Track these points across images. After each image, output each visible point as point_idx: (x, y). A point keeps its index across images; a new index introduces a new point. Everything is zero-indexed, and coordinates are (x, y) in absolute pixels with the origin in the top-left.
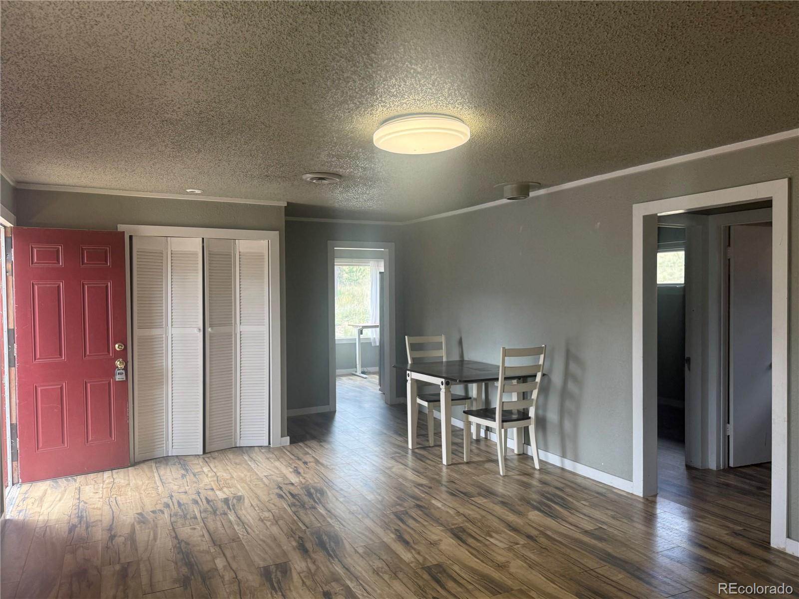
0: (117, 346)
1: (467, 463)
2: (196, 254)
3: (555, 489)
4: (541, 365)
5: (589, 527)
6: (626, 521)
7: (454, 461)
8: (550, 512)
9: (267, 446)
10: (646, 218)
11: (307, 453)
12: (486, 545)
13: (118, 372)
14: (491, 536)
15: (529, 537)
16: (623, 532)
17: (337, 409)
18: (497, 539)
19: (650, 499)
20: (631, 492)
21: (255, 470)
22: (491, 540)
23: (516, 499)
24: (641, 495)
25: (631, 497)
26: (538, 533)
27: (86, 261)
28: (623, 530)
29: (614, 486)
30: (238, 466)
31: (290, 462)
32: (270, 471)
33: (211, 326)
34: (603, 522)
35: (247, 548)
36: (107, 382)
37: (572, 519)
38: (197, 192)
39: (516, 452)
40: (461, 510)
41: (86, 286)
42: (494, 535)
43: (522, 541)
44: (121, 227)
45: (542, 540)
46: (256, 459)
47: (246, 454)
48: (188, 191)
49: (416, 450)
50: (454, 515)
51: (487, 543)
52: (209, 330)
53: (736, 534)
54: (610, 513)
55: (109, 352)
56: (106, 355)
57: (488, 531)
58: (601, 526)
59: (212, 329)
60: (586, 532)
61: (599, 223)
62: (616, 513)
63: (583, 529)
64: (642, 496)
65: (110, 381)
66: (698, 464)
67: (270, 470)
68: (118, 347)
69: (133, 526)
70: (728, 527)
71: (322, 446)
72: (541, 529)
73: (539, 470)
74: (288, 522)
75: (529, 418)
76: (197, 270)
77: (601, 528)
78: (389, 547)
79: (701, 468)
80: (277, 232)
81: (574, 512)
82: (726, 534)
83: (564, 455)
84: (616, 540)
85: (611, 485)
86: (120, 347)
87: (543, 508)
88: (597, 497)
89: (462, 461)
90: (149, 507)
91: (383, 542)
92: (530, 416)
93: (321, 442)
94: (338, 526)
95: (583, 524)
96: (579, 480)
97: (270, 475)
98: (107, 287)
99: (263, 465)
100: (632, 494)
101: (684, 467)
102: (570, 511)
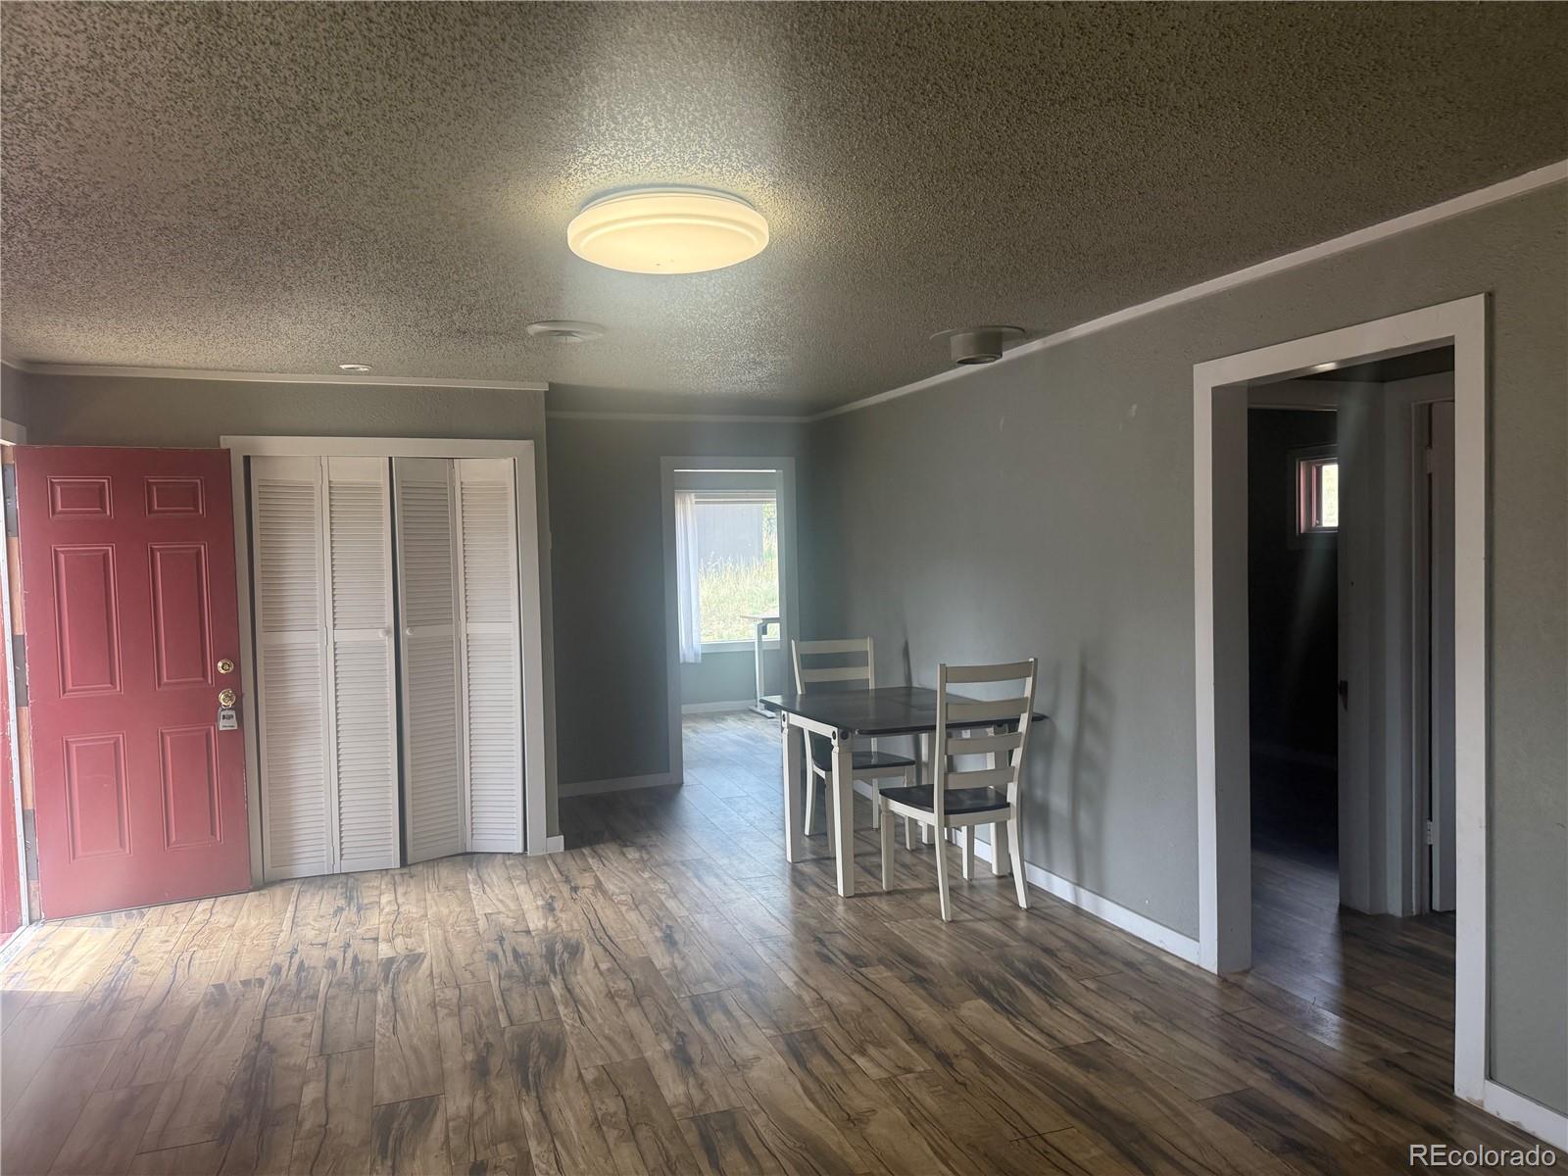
0: (220, 664)
1: (889, 893)
2: (377, 488)
3: (1040, 952)
4: (1027, 698)
5: (1075, 1037)
6: (1160, 1029)
7: (864, 889)
8: (1009, 1002)
9: (519, 854)
10: (1219, 393)
11: (589, 869)
12: (844, 1072)
13: (223, 713)
14: (863, 1053)
15: (943, 1058)
16: (1143, 1051)
17: (685, 781)
18: (872, 1060)
19: (1232, 979)
20: (1196, 963)
21: (475, 903)
22: (861, 1061)
23: (951, 973)
24: (1215, 970)
25: (1191, 973)
26: (964, 1048)
27: (156, 507)
28: (1144, 1048)
29: (1166, 949)
30: (448, 893)
31: (548, 887)
32: (500, 905)
33: (411, 625)
34: (1111, 1029)
35: (378, 1062)
36: (204, 733)
37: (1050, 1020)
38: (362, 369)
39: (995, 871)
40: (828, 995)
41: (158, 554)
42: (872, 1050)
43: (922, 1064)
44: (226, 441)
45: (966, 1065)
46: (489, 880)
47: (475, 870)
48: (343, 367)
49: (800, 866)
50: (809, 1005)
51: (848, 1066)
52: (406, 633)
53: (1389, 1064)
54: (1134, 1007)
55: (205, 676)
56: (200, 682)
57: (861, 1041)
58: (1101, 1035)
59: (411, 631)
60: (1067, 1051)
61: (1135, 407)
62: (1145, 1009)
63: (1062, 1044)
64: (1216, 973)
65: (210, 730)
66: (1363, 903)
67: (501, 901)
68: (222, 667)
69: (194, 1010)
70: (1376, 1047)
71: (624, 855)
72: (974, 1039)
73: (1027, 910)
74: (480, 1011)
75: (1008, 805)
76: (381, 518)
77: (1102, 1040)
78: (649, 1070)
79: (1368, 913)
80: (530, 443)
81: (1058, 1003)
82: (1366, 1064)
83: (1079, 883)
84: (1121, 1069)
85: (1160, 945)
86: (227, 667)
87: (1001, 994)
88: (1122, 972)
89: (878, 890)
90: (243, 974)
91: (643, 1059)
92: (1008, 800)
93: (626, 846)
94: (570, 1022)
95: (1066, 1032)
96: (1101, 934)
97: (496, 913)
98: (198, 554)
99: (493, 891)
100: (1198, 967)
101: (1335, 910)
102: (1051, 1000)
